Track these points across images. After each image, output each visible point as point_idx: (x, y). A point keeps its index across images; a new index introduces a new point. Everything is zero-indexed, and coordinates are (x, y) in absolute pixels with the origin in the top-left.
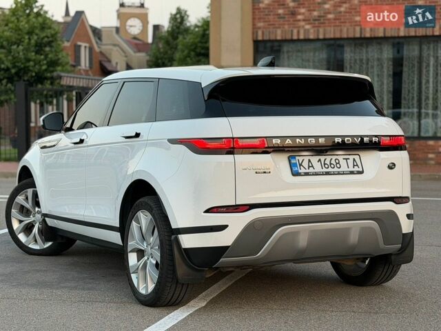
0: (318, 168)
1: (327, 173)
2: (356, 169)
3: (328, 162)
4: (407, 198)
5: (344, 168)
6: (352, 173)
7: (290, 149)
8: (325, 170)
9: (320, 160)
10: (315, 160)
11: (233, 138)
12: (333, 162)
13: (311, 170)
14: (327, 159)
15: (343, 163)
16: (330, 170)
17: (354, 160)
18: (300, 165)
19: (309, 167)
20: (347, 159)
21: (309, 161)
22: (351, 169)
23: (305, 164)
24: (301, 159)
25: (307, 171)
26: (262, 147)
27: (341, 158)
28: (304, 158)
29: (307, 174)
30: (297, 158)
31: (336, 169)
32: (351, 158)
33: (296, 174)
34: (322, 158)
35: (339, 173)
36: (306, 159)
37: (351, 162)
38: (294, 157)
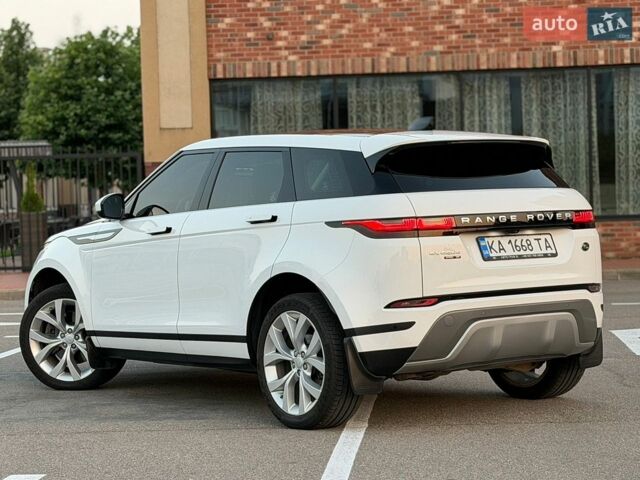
0: (510, 251)
1: (520, 257)
2: (549, 251)
3: (518, 243)
4: (598, 285)
5: (536, 251)
6: (546, 256)
7: (481, 228)
8: (517, 253)
9: (510, 242)
10: (505, 240)
11: (417, 218)
12: (524, 243)
13: (503, 254)
14: (518, 239)
15: (535, 244)
16: (522, 253)
17: (546, 240)
18: (491, 248)
19: (500, 250)
20: (538, 240)
21: (500, 243)
22: (544, 251)
23: (496, 246)
24: (490, 240)
25: (499, 254)
26: (450, 228)
27: (531, 238)
28: (494, 239)
29: (499, 258)
30: (486, 239)
31: (528, 252)
32: (543, 237)
33: (487, 259)
34: (513, 239)
35: (532, 257)
36: (496, 240)
37: (542, 242)
38: (483, 238)
